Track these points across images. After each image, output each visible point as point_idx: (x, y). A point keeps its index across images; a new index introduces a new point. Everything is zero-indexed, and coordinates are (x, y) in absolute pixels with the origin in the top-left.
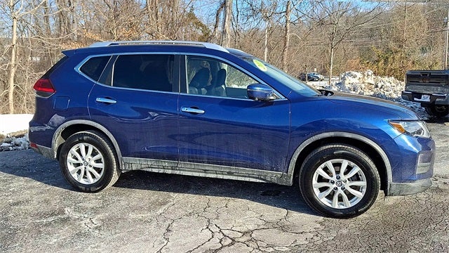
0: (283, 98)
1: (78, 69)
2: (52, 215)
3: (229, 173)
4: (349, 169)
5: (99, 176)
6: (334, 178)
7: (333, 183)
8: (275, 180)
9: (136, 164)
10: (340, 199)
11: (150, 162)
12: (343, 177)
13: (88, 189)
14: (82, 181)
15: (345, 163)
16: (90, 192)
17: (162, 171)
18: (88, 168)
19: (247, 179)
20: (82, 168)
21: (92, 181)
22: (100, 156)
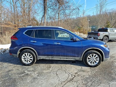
0: (79, 40)
1: (24, 33)
2: (22, 73)
3: (67, 59)
4: (95, 56)
5: (31, 61)
6: (92, 58)
7: (92, 59)
8: (78, 59)
9: (42, 57)
10: (93, 63)
11: (46, 57)
12: (94, 58)
13: (28, 65)
14: (26, 63)
15: (94, 55)
16: (29, 66)
17: (49, 59)
18: (28, 59)
19: (71, 60)
20: (26, 59)
21: (29, 63)
22: (32, 56)
